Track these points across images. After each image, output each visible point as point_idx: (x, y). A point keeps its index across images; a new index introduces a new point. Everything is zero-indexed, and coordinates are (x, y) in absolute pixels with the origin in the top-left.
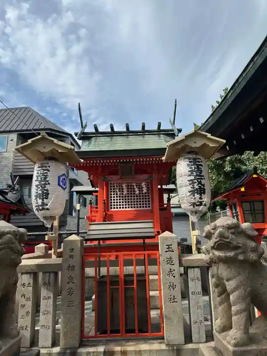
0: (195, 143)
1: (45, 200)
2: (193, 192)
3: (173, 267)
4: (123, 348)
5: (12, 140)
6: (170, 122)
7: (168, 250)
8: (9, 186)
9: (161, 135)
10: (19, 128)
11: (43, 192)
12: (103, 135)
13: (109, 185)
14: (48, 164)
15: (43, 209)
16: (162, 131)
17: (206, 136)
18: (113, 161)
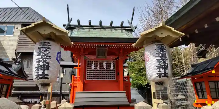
0: (162, 34)
1: (46, 70)
2: (159, 67)
5: (17, 29)
6: (129, 22)
8: (14, 59)
9: (123, 30)
10: (23, 21)
11: (44, 65)
12: (84, 27)
13: (87, 62)
14: (50, 43)
15: (44, 78)
16: (124, 27)
17: (171, 29)
18: (93, 45)
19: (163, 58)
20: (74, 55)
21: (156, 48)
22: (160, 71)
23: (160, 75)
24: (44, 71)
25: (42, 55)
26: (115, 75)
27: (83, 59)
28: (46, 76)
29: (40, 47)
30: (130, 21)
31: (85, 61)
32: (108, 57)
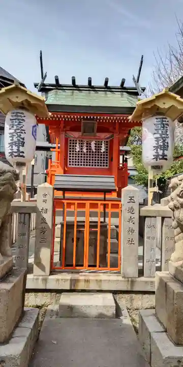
0: (164, 103)
1: (21, 147)
2: (156, 148)
3: (133, 216)
4: (87, 278)
6: (134, 79)
7: (130, 201)
9: (124, 93)
11: (19, 140)
12: (64, 88)
13: (69, 142)
14: (23, 114)
15: (19, 156)
16: (125, 88)
17: (176, 98)
18: (77, 117)
19: (163, 136)
20: (50, 131)
21: (156, 123)
22: (157, 153)
23: (156, 157)
24: (19, 147)
25: (15, 128)
26: (108, 162)
27: (63, 136)
28: (21, 154)
29: (12, 118)
30: (136, 78)
31: (66, 140)
32: (98, 134)
